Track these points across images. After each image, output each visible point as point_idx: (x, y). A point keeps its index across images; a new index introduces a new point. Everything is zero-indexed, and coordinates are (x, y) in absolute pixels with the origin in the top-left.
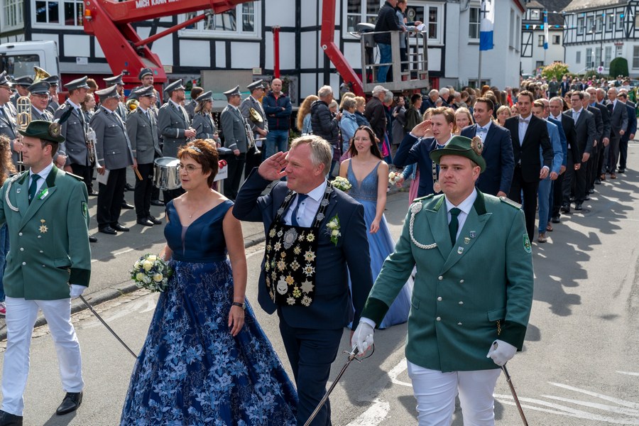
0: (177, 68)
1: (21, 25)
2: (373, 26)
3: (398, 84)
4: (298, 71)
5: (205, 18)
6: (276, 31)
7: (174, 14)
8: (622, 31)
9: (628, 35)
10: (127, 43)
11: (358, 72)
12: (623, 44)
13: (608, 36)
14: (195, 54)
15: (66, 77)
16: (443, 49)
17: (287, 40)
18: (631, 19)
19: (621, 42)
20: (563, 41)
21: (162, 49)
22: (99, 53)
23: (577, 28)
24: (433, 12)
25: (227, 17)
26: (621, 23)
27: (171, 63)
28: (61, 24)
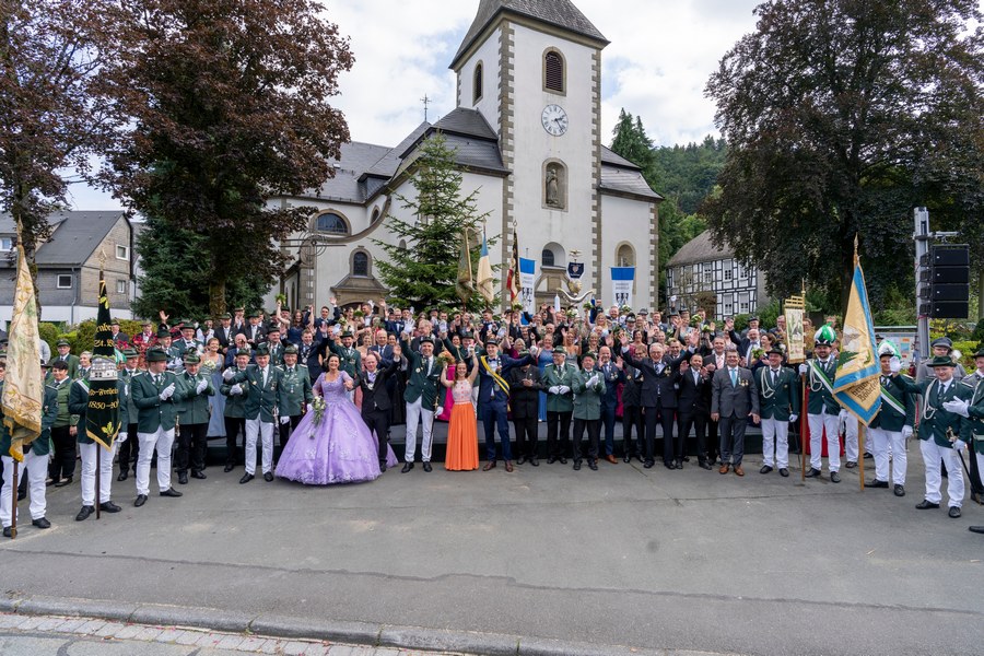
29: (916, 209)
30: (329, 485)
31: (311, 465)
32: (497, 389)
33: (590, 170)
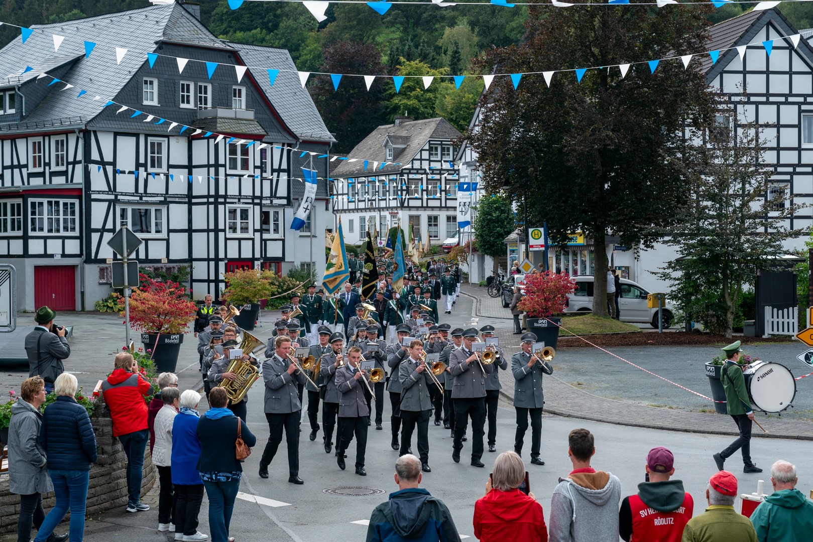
8: (396, 199)
9: (402, 203)
12: (397, 213)
13: (383, 204)
18: (404, 188)
19: (396, 211)
20: (333, 208)
23: (348, 194)
26: (394, 191)
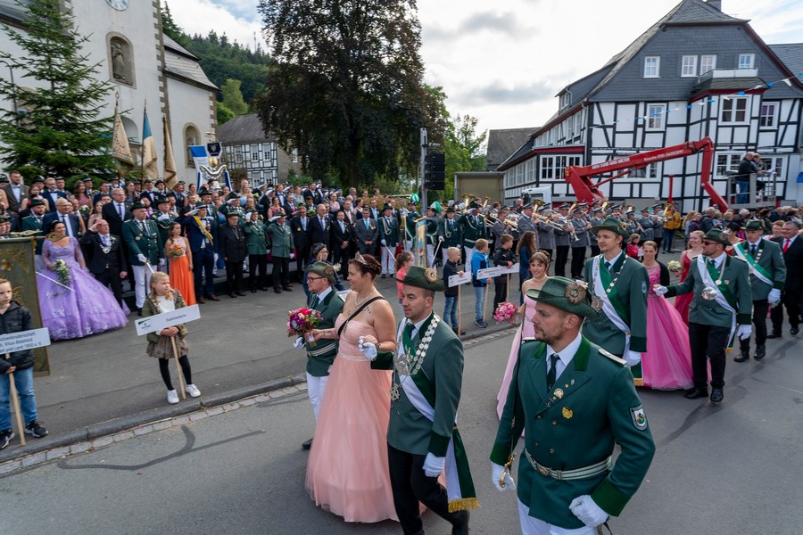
0: (611, 198)
1: (534, 180)
2: (737, 171)
3: (753, 204)
4: (682, 198)
5: (629, 172)
6: (671, 177)
7: (611, 171)
10: (587, 186)
11: (725, 198)
14: (621, 190)
15: (556, 204)
16: (785, 183)
17: (677, 181)
21: (604, 189)
22: (572, 191)
24: (779, 161)
25: (639, 171)
27: (608, 195)
28: (553, 179)
29: (422, 129)
30: (86, 337)
31: (62, 322)
32: (208, 242)
33: (155, 53)
